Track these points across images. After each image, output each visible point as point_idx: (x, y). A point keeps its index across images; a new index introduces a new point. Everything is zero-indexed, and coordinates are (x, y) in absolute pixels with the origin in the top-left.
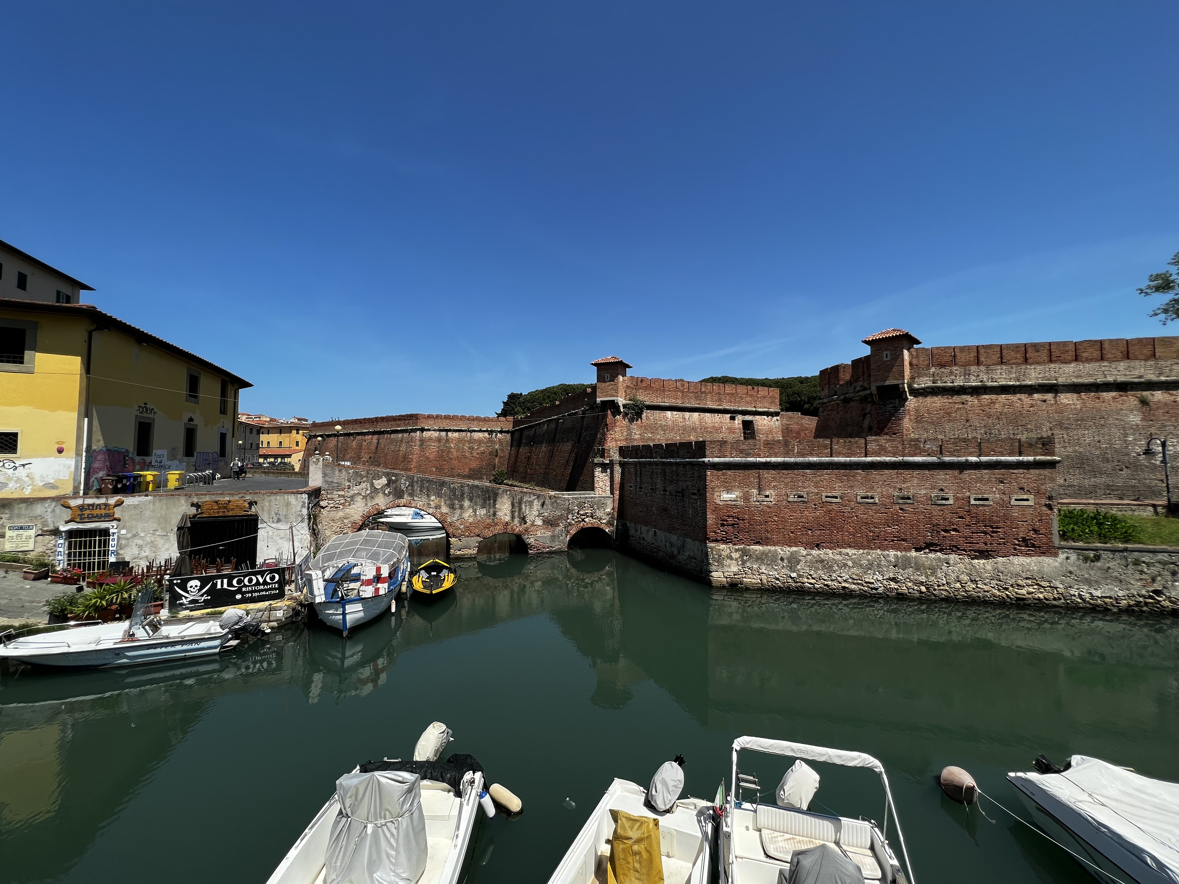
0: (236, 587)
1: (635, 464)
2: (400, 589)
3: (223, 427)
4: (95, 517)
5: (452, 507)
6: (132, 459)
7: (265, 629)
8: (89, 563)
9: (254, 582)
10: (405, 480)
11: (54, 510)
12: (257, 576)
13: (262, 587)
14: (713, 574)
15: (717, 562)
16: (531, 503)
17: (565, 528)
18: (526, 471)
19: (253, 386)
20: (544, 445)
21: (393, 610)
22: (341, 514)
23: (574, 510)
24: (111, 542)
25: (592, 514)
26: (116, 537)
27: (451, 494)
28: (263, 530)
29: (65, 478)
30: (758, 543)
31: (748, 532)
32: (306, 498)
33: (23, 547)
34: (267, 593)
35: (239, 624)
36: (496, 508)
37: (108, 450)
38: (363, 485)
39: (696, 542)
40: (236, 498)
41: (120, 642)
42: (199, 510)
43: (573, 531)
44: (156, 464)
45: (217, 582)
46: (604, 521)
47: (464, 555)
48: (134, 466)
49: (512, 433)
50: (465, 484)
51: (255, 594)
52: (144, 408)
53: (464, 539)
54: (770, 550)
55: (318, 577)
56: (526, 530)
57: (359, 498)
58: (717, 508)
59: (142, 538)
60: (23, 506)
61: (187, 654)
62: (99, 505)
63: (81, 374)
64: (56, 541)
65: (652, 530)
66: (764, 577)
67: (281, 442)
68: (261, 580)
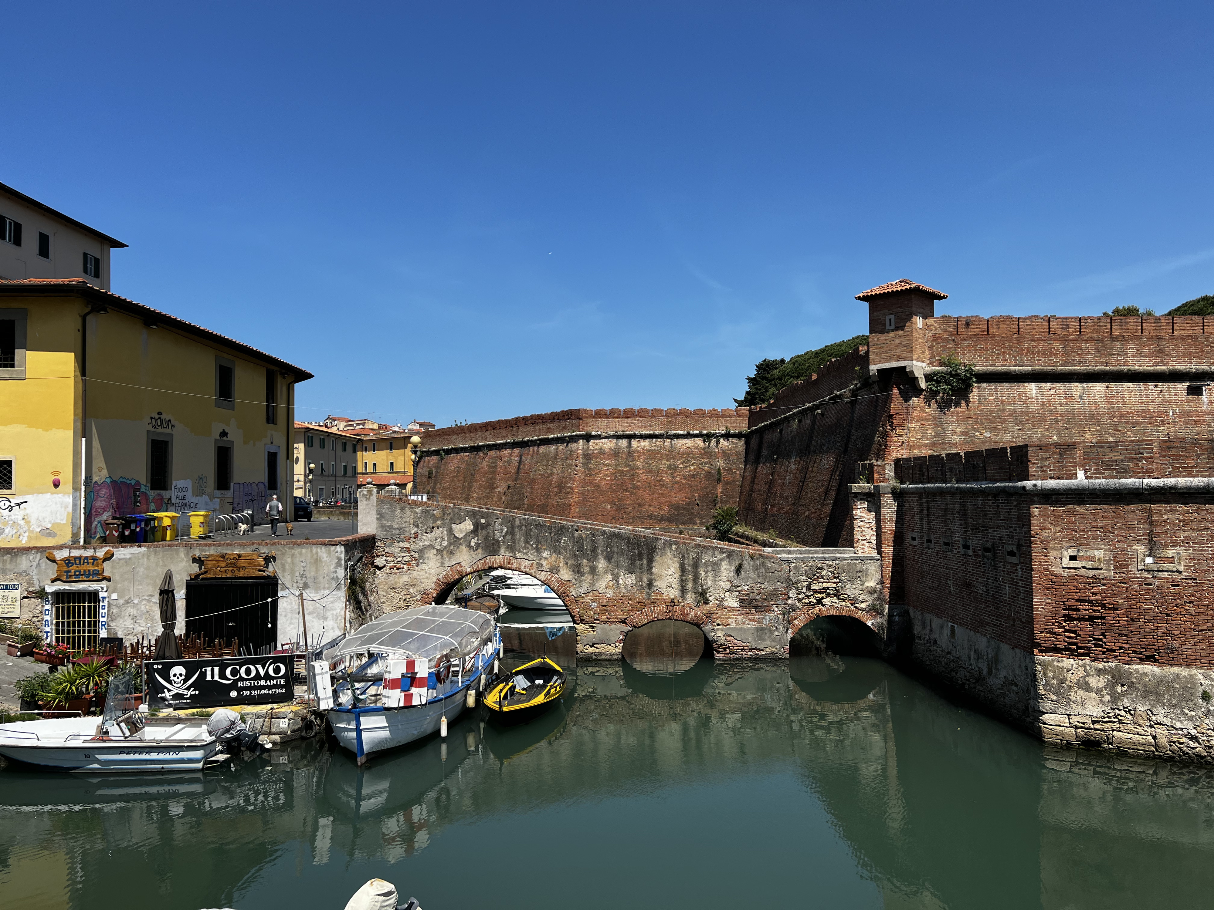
0: (230, 680)
1: (919, 493)
2: (465, 700)
3: (272, 443)
4: (82, 575)
5: (577, 570)
6: (145, 495)
7: (265, 742)
8: (79, 637)
9: (253, 674)
10: (501, 525)
11: (39, 564)
12: (257, 666)
13: (263, 683)
14: (1046, 717)
15: (1056, 694)
16: (716, 567)
17: (784, 614)
18: (766, 509)
19: (313, 376)
20: (793, 460)
21: (444, 733)
22: (404, 579)
23: (799, 581)
24: (101, 611)
25: (838, 591)
26: (106, 603)
27: (575, 547)
28: (285, 599)
29: (62, 522)
30: (1149, 659)
31: (1126, 636)
32: (341, 552)
33: (8, 612)
34: (271, 692)
35: (231, 731)
36: (652, 573)
37: (114, 482)
38: (437, 532)
39: (1017, 650)
40: (249, 550)
41: (91, 740)
42: (203, 567)
43: (799, 622)
44: (178, 501)
45: (206, 670)
46: (863, 606)
47: (600, 654)
48: (148, 504)
49: (747, 437)
50: (598, 530)
51: (255, 693)
52: (159, 420)
53: (598, 627)
54: (1177, 677)
55: (323, 671)
56: (709, 615)
57: (431, 554)
58: (1054, 582)
59: (135, 606)
60: (7, 557)
61: (164, 766)
62: (86, 558)
63: (75, 377)
64: (43, 606)
65: (947, 625)
66: (1161, 732)
67: (392, 464)
68: (262, 673)
